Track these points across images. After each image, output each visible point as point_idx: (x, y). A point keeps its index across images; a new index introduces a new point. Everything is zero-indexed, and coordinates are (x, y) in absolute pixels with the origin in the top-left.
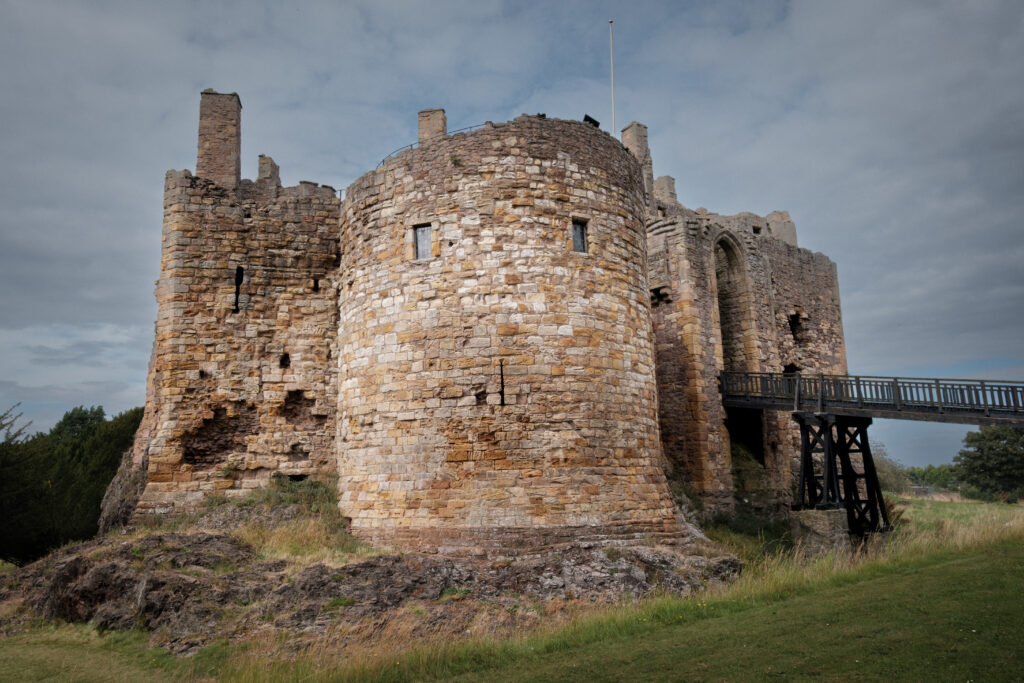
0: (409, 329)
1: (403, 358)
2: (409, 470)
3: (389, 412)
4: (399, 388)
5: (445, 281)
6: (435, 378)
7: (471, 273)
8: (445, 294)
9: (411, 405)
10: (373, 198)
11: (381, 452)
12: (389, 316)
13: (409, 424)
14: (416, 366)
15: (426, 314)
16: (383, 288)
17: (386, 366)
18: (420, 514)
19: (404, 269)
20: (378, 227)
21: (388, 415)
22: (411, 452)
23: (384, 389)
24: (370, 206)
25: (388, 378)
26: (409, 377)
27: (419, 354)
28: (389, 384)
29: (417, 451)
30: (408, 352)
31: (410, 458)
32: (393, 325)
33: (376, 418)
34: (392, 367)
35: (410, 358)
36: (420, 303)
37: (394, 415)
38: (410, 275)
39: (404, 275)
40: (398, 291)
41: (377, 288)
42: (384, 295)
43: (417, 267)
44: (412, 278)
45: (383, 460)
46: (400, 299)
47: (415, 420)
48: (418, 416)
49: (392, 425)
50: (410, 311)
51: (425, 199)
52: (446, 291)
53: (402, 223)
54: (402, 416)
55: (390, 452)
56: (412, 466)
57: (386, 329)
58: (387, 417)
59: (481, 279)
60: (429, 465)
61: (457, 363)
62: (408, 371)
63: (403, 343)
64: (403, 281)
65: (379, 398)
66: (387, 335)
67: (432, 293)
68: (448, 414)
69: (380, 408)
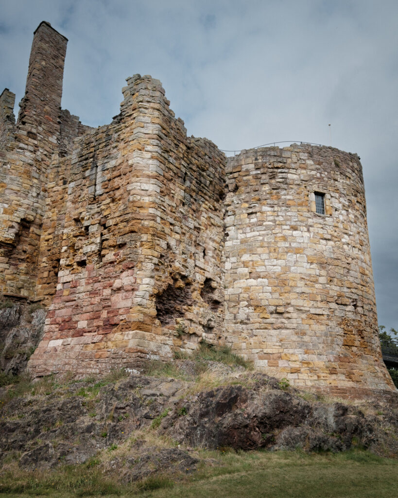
0: (315, 254)
1: (312, 272)
2: (321, 347)
3: (303, 306)
4: (311, 292)
5: (335, 231)
6: (334, 290)
7: (346, 231)
8: (336, 239)
9: (319, 304)
10: (281, 164)
11: (297, 334)
12: (300, 243)
13: (317, 316)
14: (322, 280)
15: (326, 248)
16: (293, 223)
17: (299, 276)
18: (340, 378)
19: (310, 216)
20: (286, 184)
21: (302, 308)
22: (321, 336)
23: (298, 290)
24: (277, 168)
25: (301, 284)
26: (317, 286)
27: (323, 272)
28: (301, 287)
29: (326, 335)
30: (315, 270)
31: (321, 340)
32: (304, 249)
33: (290, 309)
34: (303, 277)
35: (318, 274)
36: (321, 240)
37: (307, 309)
38: (315, 221)
39: (310, 220)
40: (305, 229)
41: (288, 223)
42: (294, 228)
43: (318, 218)
44: (316, 223)
45: (299, 339)
46: (307, 234)
47: (323, 315)
48: (324, 313)
49: (304, 316)
50: (316, 244)
51: (321, 179)
52: (336, 238)
53: (305, 187)
54: (313, 311)
55: (305, 334)
56: (322, 345)
57: (297, 251)
58: (301, 310)
59: (351, 237)
60: (334, 346)
61: (347, 284)
62: (316, 282)
63: (312, 263)
64: (309, 223)
65: (292, 296)
66: (298, 255)
67: (329, 237)
68: (342, 315)
69: (293, 302)
